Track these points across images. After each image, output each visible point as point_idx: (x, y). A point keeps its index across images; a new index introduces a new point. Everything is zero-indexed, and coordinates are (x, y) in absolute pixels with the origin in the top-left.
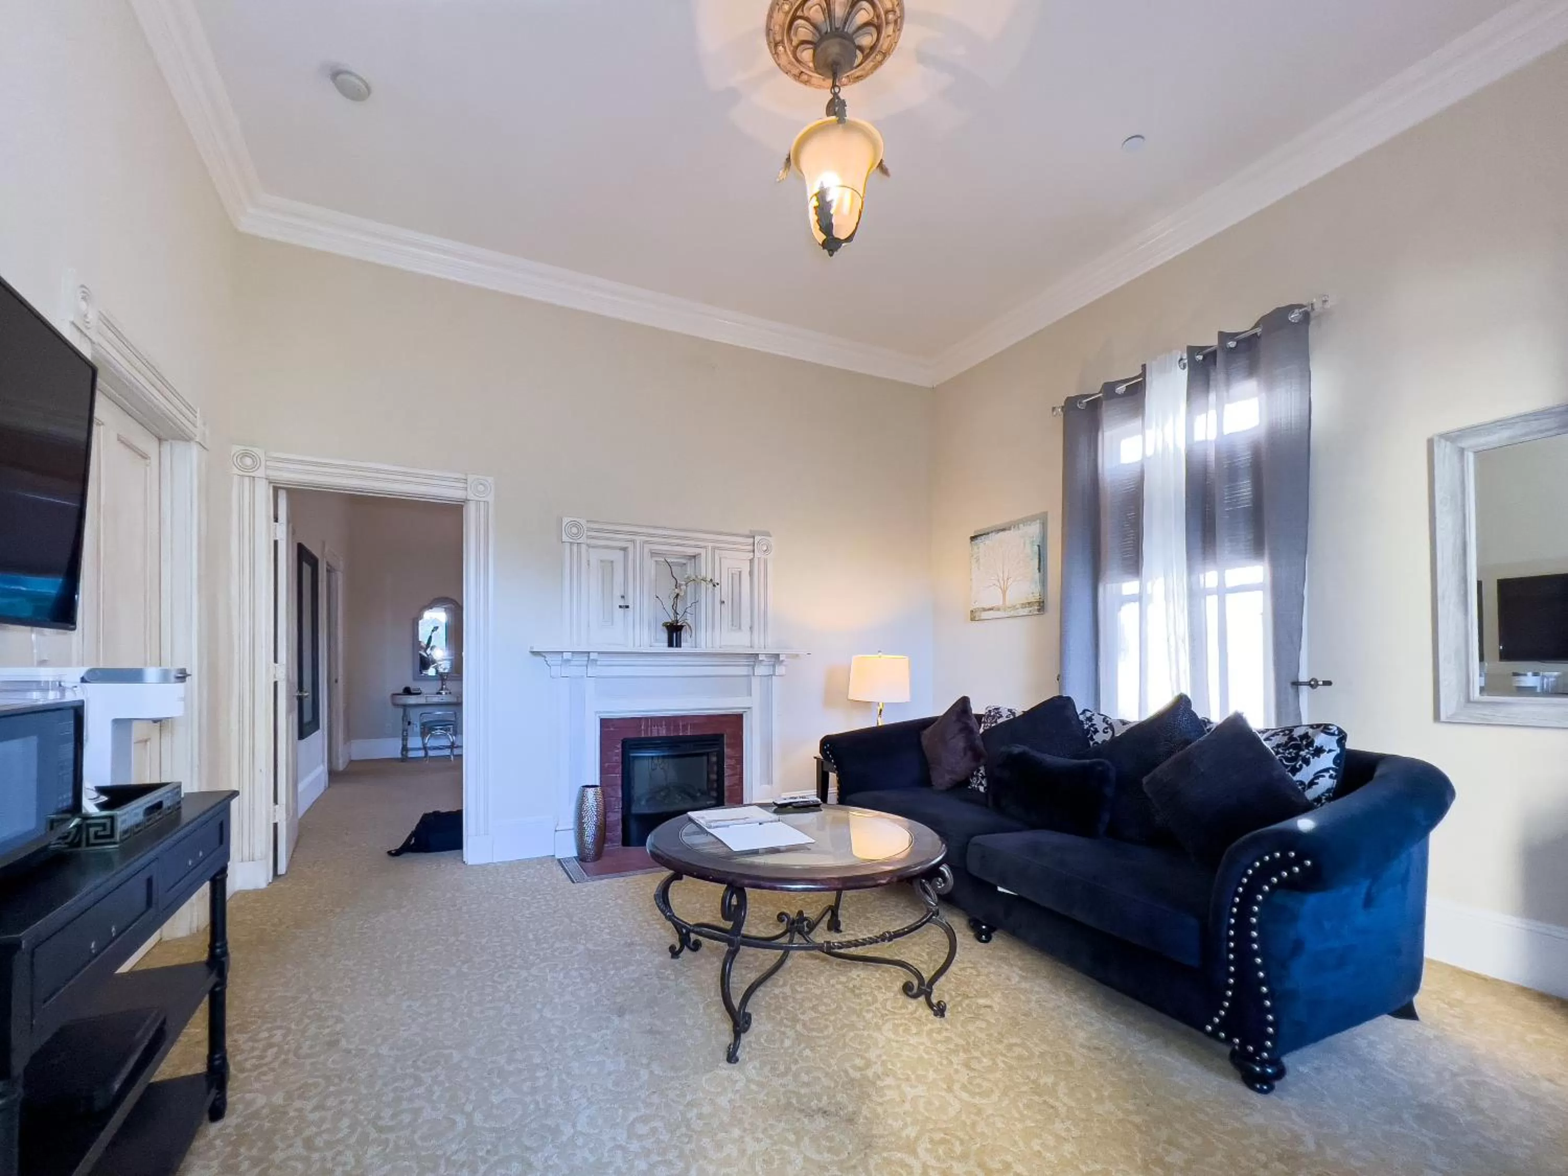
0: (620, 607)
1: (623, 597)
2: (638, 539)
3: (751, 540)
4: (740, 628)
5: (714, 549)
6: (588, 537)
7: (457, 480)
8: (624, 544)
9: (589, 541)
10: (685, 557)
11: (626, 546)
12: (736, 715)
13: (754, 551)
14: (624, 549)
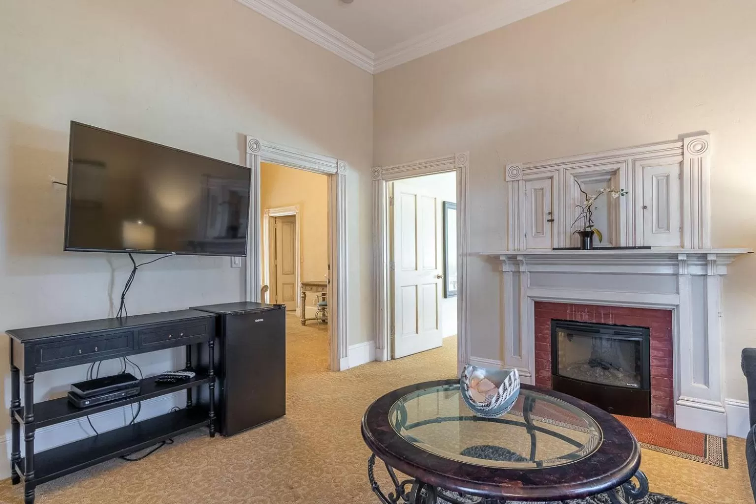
0: (548, 221)
1: (549, 213)
2: (562, 168)
3: (680, 144)
4: (668, 229)
5: (634, 161)
6: (524, 175)
7: (450, 158)
8: (550, 175)
9: (525, 177)
10: (607, 173)
11: (552, 175)
12: (664, 310)
13: (683, 154)
14: (552, 178)
